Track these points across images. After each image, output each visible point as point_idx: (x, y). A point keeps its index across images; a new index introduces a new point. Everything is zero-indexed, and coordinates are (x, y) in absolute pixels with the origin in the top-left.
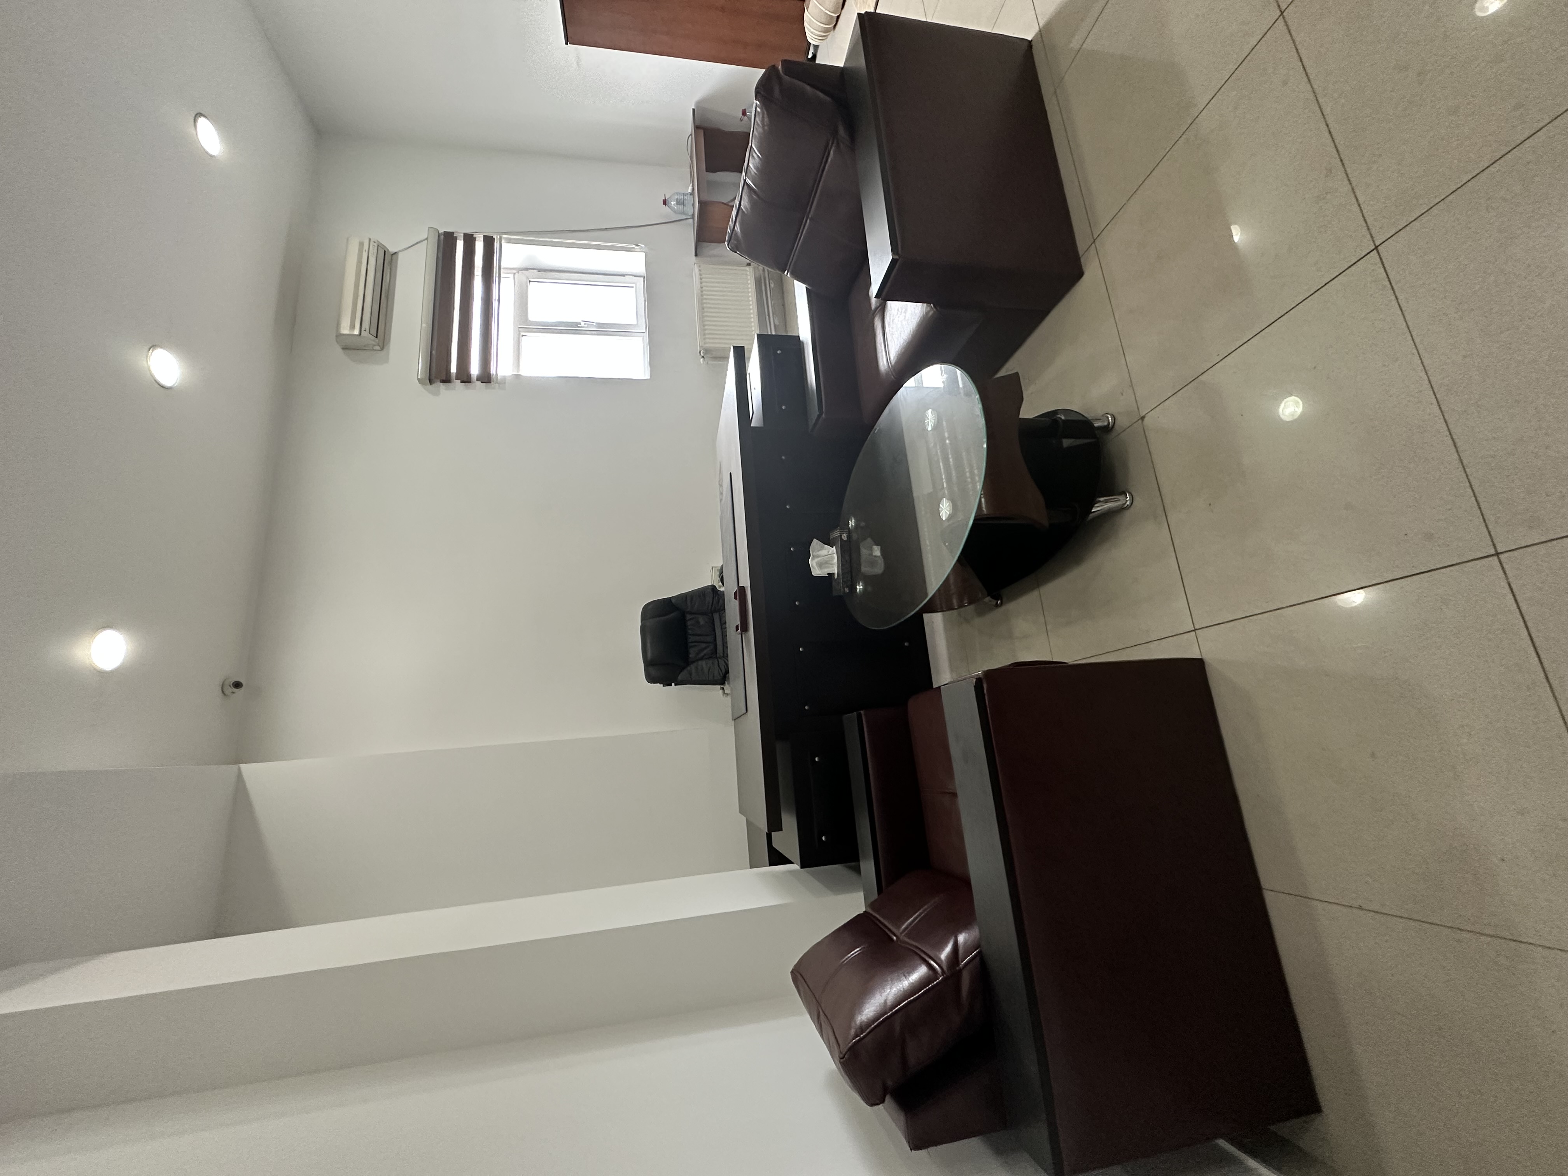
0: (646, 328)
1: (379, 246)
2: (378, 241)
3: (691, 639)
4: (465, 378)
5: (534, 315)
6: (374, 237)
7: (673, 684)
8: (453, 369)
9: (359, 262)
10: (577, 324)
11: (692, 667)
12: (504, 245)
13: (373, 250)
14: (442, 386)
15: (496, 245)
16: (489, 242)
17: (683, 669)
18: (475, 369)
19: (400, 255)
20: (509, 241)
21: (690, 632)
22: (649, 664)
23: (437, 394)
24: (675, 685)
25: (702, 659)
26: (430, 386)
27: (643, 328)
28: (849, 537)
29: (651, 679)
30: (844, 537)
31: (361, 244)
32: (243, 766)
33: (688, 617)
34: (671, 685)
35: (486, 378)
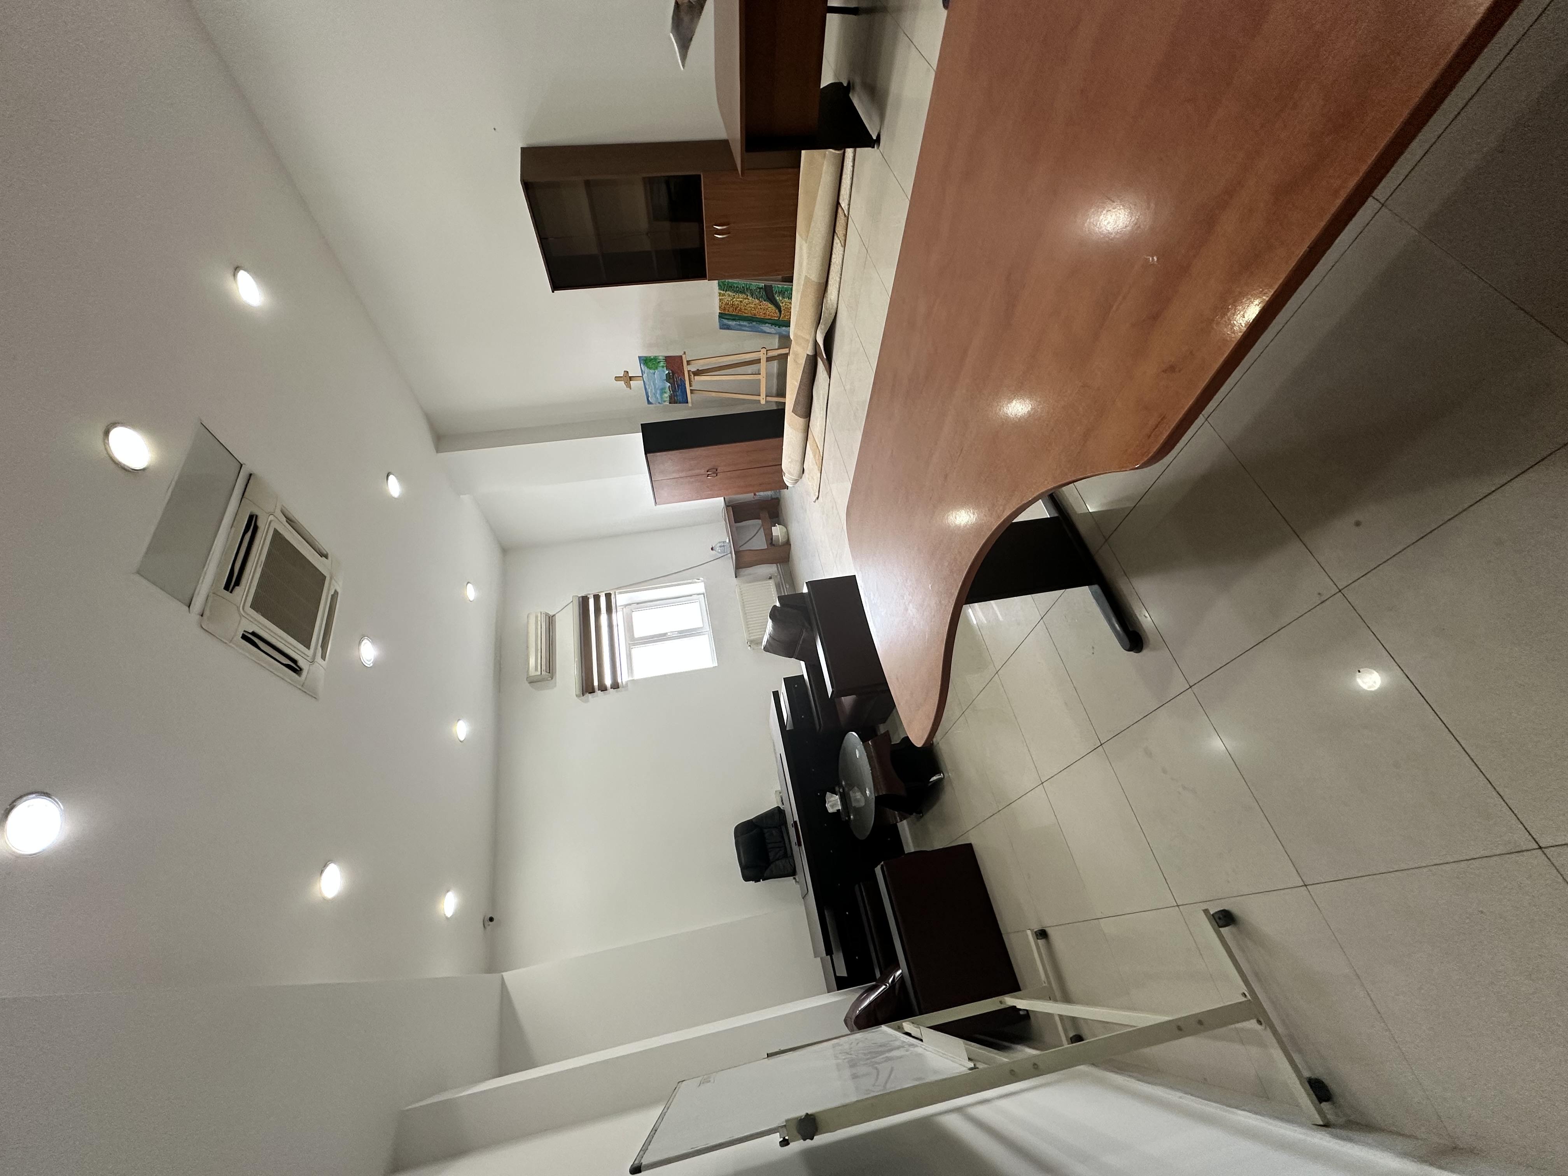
0: (710, 627)
1: (547, 614)
2: (546, 613)
3: (770, 846)
4: (603, 688)
5: (638, 634)
6: (543, 611)
7: (761, 880)
8: (596, 683)
9: (536, 629)
10: (665, 634)
11: (773, 866)
12: (617, 596)
13: (543, 619)
14: (590, 695)
15: (613, 596)
16: (608, 596)
17: (766, 868)
18: (608, 682)
19: (557, 616)
20: (620, 593)
21: (767, 841)
22: (743, 868)
23: (587, 701)
24: (763, 880)
25: (778, 859)
26: (582, 697)
27: (707, 628)
28: (843, 790)
29: (746, 878)
30: (841, 790)
31: (537, 617)
32: (504, 974)
33: (766, 830)
34: (760, 881)
35: (616, 686)
